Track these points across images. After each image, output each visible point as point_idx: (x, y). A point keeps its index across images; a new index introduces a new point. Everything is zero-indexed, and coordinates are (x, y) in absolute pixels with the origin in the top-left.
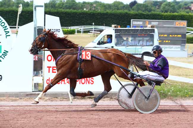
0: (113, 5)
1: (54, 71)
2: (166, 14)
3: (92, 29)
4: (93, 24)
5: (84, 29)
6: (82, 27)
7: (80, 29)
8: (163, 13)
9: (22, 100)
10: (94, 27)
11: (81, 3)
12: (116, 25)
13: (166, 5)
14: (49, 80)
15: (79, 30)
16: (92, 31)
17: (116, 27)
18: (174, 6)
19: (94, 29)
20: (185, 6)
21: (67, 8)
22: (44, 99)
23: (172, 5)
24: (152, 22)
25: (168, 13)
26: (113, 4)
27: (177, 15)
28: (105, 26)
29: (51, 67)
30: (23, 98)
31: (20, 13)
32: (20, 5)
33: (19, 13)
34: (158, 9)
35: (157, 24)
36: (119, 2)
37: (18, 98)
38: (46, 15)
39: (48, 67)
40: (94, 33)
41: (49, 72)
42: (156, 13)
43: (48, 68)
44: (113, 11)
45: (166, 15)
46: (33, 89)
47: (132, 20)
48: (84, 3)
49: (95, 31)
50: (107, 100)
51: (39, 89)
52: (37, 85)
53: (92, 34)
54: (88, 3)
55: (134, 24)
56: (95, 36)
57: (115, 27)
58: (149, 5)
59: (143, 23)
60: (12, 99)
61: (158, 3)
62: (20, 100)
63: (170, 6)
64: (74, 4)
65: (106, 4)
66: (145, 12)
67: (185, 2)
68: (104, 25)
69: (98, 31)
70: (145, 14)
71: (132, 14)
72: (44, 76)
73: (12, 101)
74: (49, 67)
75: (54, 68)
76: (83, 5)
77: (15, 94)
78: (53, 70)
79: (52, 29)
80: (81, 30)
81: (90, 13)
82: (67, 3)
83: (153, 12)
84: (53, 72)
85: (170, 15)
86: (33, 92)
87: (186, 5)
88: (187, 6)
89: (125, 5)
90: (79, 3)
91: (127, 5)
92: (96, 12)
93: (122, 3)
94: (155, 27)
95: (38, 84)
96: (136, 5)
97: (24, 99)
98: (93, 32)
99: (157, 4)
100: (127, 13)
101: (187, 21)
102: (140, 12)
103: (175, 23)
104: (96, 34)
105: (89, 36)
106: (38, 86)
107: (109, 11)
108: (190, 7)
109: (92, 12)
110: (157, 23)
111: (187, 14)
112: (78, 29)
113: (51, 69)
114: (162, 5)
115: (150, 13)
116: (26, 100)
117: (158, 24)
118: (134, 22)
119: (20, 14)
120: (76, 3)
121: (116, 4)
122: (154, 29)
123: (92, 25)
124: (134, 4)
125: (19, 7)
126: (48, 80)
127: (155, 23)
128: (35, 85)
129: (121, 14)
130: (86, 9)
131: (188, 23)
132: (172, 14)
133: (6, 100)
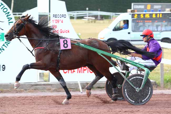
3: (86, 14)
4: (87, 9)
5: (77, 15)
6: (75, 13)
7: (74, 15)
9: (27, 91)
10: (88, 12)
16: (86, 16)
19: (89, 14)
30: (29, 89)
37: (23, 89)
47: (132, 4)
49: (89, 16)
53: (86, 20)
56: (89, 23)
59: (145, 7)
62: (25, 91)
68: (99, 10)
69: (92, 16)
73: (17, 92)
80: (75, 16)
86: (38, 82)
95: (43, 73)
98: (87, 18)
104: (90, 20)
105: (84, 22)
106: (43, 76)
112: (71, 15)
116: (31, 91)
118: (135, 6)
123: (86, 10)
128: (40, 75)
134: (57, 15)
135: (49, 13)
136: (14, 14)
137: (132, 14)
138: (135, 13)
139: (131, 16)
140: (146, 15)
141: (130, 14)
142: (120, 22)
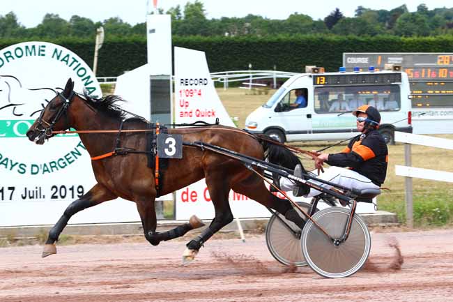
0: (288, 22)
2: (409, 39)
3: (249, 77)
4: (250, 66)
5: (229, 79)
6: (225, 74)
7: (222, 80)
8: (402, 38)
9: (131, 239)
10: (253, 73)
11: (218, 20)
12: (314, 67)
13: (406, 19)
14: (187, 193)
15: (219, 80)
16: (248, 81)
17: (316, 71)
18: (423, 21)
19: (253, 76)
20: (447, 21)
21: (189, 34)
23: (419, 19)
24: (389, 58)
25: (415, 38)
26: (288, 20)
27: (434, 42)
28: (277, 70)
31: (100, 46)
32: (98, 30)
33: (97, 48)
34: (389, 28)
35: (400, 62)
36: (302, 15)
37: (120, 236)
38: (176, 48)
40: (253, 86)
42: (385, 37)
44: (291, 35)
45: (410, 42)
48: (225, 20)
49: (254, 81)
51: (166, 215)
52: (161, 206)
53: (250, 88)
54: (234, 21)
55: (349, 62)
56: (255, 94)
58: (368, 20)
59: (370, 60)
60: (108, 238)
61: (388, 17)
62: (125, 239)
63: (414, 21)
64: (202, 23)
65: (273, 21)
66: (363, 37)
67: (447, 14)
68: (275, 68)
69: (260, 81)
70: (363, 39)
71: (334, 41)
73: (109, 242)
76: (223, 25)
77: (112, 226)
80: (224, 81)
81: (241, 43)
82: (185, 22)
83: (380, 36)
85: (418, 41)
87: (448, 18)
88: (451, 22)
89: (315, 22)
90: (214, 20)
91: (320, 22)
92: (254, 39)
93: (308, 18)
95: (162, 202)
96: (341, 21)
97: (135, 238)
98: (250, 84)
99: (387, 19)
100: (322, 40)
102: (352, 36)
103: (441, 58)
104: (257, 89)
105: (243, 93)
106: (163, 207)
107: (282, 36)
109: (244, 40)
110: (401, 59)
112: (217, 78)
114: (398, 20)
115: (373, 39)
116: (138, 239)
117: (404, 62)
118: (349, 58)
119: (99, 50)
120: (206, 20)
121: (296, 20)
122: (400, 74)
123: (248, 69)
124: (336, 17)
125: (97, 33)
126: (184, 192)
127: (394, 59)
129: (309, 41)
130: (230, 34)
132: (422, 39)
133: (96, 241)
134: (189, 79)
135: (171, 76)
136: (99, 80)
137: (314, 76)
138: (319, 74)
139: (311, 80)
141: (310, 76)
142: (290, 92)
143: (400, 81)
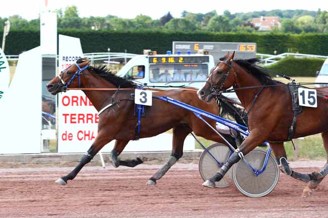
1: (73, 120)
2: (217, 33)
3: (107, 57)
4: (109, 50)
5: (95, 58)
6: (91, 55)
8: (213, 33)
9: (26, 165)
10: (111, 54)
11: (87, 18)
12: (150, 51)
13: (216, 20)
14: (66, 135)
16: (107, 60)
17: (151, 53)
18: (227, 21)
19: (111, 57)
20: (244, 21)
21: (67, 27)
22: (59, 163)
23: (224, 20)
24: (204, 46)
25: (222, 32)
26: (136, 18)
27: (235, 35)
28: (127, 53)
29: (68, 115)
30: (28, 163)
31: (7, 34)
32: (6, 23)
33: (5, 34)
34: (204, 26)
35: (212, 49)
36: (145, 16)
37: (20, 163)
38: (60, 36)
39: (64, 115)
40: (110, 63)
41: (66, 122)
42: (201, 32)
43: (64, 117)
44: (137, 29)
45: (218, 35)
46: (42, 149)
47: (174, 43)
48: (92, 18)
49: (111, 60)
50: (155, 164)
51: (51, 150)
52: (48, 143)
54: (98, 19)
55: (177, 48)
57: (149, 53)
58: (190, 20)
59: (191, 47)
60: (11, 164)
61: (203, 18)
62: (23, 166)
63: (222, 21)
64: (76, 20)
65: (125, 19)
67: (244, 16)
68: (126, 51)
69: (116, 60)
70: (186, 33)
71: (167, 34)
72: (58, 129)
73: (12, 167)
74: (66, 115)
75: (73, 117)
76: (90, 21)
77: (14, 156)
78: (72, 118)
79: (72, 57)
81: (103, 34)
82: (66, 19)
83: (197, 31)
84: (71, 122)
85: (224, 35)
86: (42, 152)
87: (245, 19)
88: (246, 22)
89: (154, 21)
90: (85, 18)
91: (158, 20)
92: (112, 31)
93: (150, 18)
94: (209, 53)
95: (49, 141)
96: (172, 20)
97: (29, 165)
98: (109, 62)
99: (203, 20)
101: (257, 43)
102: (179, 30)
103: (239, 46)
104: (113, 65)
107: (132, 30)
108: (251, 22)
109: (105, 32)
110: (212, 46)
111: (249, 33)
113: (68, 118)
114: (211, 20)
115: (193, 32)
117: (214, 48)
118: (177, 46)
119: (6, 37)
120: (79, 18)
121: (140, 19)
122: (208, 57)
123: (107, 51)
124: (168, 18)
125: (5, 25)
126: (64, 134)
127: (209, 46)
128: (44, 143)
129: (149, 33)
130: (95, 28)
131: (258, 46)
132: (227, 33)
133: (2, 166)
134: (69, 57)
135: (57, 56)
136: (7, 57)
137: (150, 57)
138: (153, 56)
139: (148, 60)
140: (169, 58)
141: (147, 57)
142: (133, 68)
143: (208, 61)
